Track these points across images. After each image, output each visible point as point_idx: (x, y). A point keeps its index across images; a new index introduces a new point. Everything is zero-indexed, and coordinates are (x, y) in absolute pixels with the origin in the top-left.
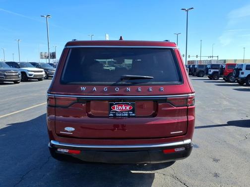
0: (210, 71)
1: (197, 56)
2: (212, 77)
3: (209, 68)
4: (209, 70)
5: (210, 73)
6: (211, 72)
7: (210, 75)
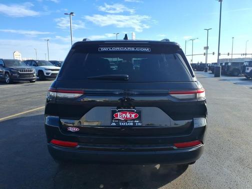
0: (248, 69)
1: (228, 54)
3: (247, 66)
4: (247, 67)
5: (248, 71)
7: (247, 73)
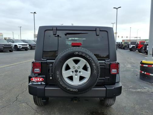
1: (127, 37)
2: (131, 50)
3: (130, 44)
6: (131, 46)
7: (130, 48)
